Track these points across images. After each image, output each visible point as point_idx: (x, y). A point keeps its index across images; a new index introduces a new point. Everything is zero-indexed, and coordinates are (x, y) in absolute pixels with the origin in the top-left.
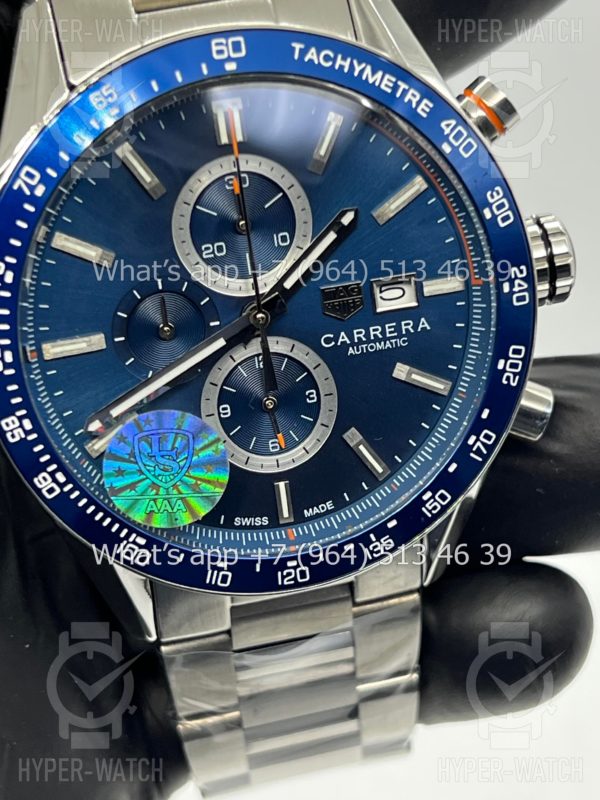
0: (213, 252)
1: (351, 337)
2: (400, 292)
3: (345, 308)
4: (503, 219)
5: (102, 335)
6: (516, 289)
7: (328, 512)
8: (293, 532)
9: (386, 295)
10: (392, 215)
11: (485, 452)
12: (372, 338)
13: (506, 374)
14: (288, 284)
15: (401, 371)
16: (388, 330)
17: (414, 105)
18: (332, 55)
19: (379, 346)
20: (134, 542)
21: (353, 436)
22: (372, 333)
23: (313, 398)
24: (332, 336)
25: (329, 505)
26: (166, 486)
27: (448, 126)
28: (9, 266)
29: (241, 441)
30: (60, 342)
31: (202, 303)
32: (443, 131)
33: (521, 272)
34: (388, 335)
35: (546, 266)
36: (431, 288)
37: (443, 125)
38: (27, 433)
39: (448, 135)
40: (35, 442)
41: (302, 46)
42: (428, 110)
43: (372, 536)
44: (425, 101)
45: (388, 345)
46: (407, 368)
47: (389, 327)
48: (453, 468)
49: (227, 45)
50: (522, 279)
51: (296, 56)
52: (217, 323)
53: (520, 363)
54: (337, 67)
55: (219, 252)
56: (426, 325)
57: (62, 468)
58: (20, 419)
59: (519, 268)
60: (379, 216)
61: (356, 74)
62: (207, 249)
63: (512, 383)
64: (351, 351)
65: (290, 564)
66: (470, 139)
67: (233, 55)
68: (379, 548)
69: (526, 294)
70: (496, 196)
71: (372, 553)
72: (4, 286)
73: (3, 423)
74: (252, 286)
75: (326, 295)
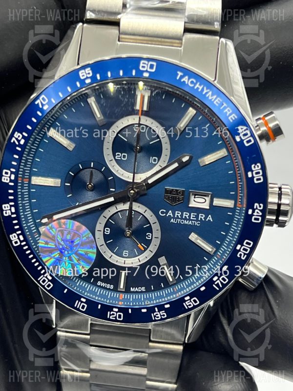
0: (121, 157)
1: (174, 214)
2: (204, 201)
3: (174, 200)
4: (258, 179)
5: (60, 180)
6: (255, 214)
7: (142, 292)
8: (122, 296)
9: (196, 200)
10: (207, 163)
11: (221, 286)
12: (184, 217)
13: (240, 253)
14: (150, 181)
15: (193, 237)
16: (192, 216)
17: (228, 115)
18: (195, 81)
19: (186, 222)
20: (46, 277)
21: (162, 260)
22: (184, 215)
23: (149, 237)
24: (165, 211)
25: (143, 289)
26: (66, 256)
27: (242, 129)
28: (24, 137)
29: (111, 247)
30: (40, 178)
31: (109, 179)
32: (238, 130)
33: (260, 206)
34: (191, 218)
35: (275, 208)
36: (217, 202)
37: (239, 128)
38: (12, 213)
39: (240, 133)
40: (14, 219)
41: (182, 74)
42: (234, 119)
43: (156, 309)
44: (234, 115)
45: (190, 223)
46: (196, 236)
47: (193, 215)
48: (203, 289)
49: (148, 65)
50: (259, 210)
51: (178, 78)
52: (114, 190)
53: (249, 249)
54: (196, 88)
55: (123, 158)
56: (211, 219)
57: (23, 234)
58: (11, 206)
59: (259, 204)
60: (201, 162)
61: (204, 93)
62: (118, 155)
63: (242, 258)
64: (172, 220)
65: (115, 309)
66: (251, 138)
67: (149, 70)
68: (159, 315)
69: (260, 218)
70: (257, 168)
71: (155, 317)
72: (20, 145)
73: (3, 206)
74: (132, 177)
75: (167, 191)
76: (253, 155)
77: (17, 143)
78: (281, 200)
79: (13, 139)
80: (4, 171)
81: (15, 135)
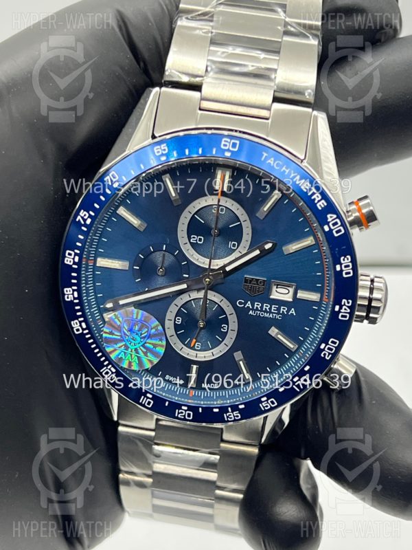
0: (196, 240)
1: (253, 305)
2: (287, 291)
3: (254, 290)
4: (347, 272)
5: (128, 263)
6: (343, 310)
7: (214, 389)
8: (193, 393)
10: (292, 252)
11: (302, 387)
12: (264, 309)
13: (324, 352)
14: (228, 269)
15: (274, 331)
16: (273, 308)
18: (281, 164)
19: (267, 315)
20: (110, 369)
21: (238, 355)
22: (264, 307)
23: (225, 329)
24: (243, 302)
25: (216, 386)
26: (132, 348)
27: (331, 217)
28: (90, 216)
29: (182, 338)
30: (106, 260)
31: (183, 264)
32: (327, 219)
33: (348, 303)
34: (272, 311)
35: (367, 304)
36: (302, 295)
37: (329, 216)
38: (75, 298)
39: (329, 222)
40: (77, 304)
41: (268, 155)
42: (323, 206)
43: (230, 409)
44: (323, 201)
45: (271, 316)
46: (277, 330)
48: (282, 389)
49: (230, 143)
50: (348, 307)
51: (263, 159)
52: (187, 276)
53: (334, 349)
54: (282, 170)
55: (199, 241)
56: (294, 312)
57: (86, 321)
58: (74, 290)
59: (347, 300)
60: (285, 250)
61: (291, 177)
62: (194, 238)
63: (326, 357)
64: (251, 312)
65: (183, 408)
66: (341, 228)
67: (231, 149)
68: (232, 416)
69: (348, 315)
70: (346, 261)
71: (228, 417)
72: (85, 225)
73: (65, 289)
74: (208, 263)
75: (246, 280)
76: (343, 246)
77: (83, 223)
78: (372, 294)
79: (79, 218)
80: (68, 252)
81: (81, 214)
